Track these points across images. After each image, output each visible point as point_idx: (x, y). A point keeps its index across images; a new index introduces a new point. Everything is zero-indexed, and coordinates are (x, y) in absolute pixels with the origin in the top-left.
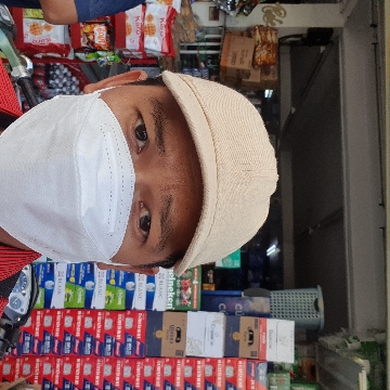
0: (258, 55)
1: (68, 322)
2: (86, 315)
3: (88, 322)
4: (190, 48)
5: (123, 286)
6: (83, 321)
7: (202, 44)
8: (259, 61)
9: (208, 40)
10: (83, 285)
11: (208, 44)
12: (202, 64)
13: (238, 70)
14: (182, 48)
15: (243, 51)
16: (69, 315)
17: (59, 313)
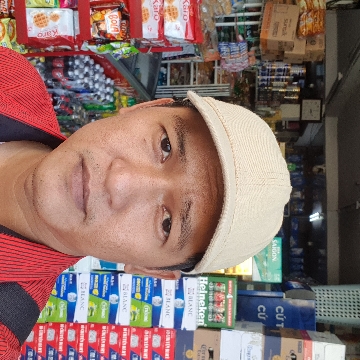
0: (302, 24)
1: (93, 337)
2: (110, 330)
3: (113, 338)
4: (228, 20)
5: (149, 301)
6: (107, 336)
7: (241, 14)
8: (304, 31)
9: (247, 10)
10: (107, 298)
11: (248, 14)
12: (241, 38)
13: (280, 43)
14: (218, 20)
15: (286, 21)
16: (93, 329)
17: (82, 327)
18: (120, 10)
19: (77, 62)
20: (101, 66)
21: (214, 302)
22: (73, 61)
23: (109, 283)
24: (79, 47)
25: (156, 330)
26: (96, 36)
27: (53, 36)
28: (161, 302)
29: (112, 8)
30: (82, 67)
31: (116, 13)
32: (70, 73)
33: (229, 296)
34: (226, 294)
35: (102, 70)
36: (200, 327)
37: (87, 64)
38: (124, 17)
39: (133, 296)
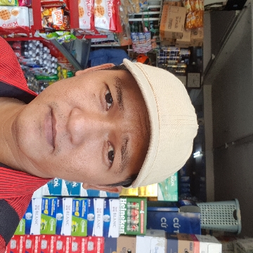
0: (188, 20)
1: (44, 245)
2: (57, 239)
3: (59, 245)
4: (137, 16)
5: (85, 217)
6: (55, 244)
7: (146, 13)
8: (189, 25)
9: (150, 10)
10: (54, 216)
12: (146, 29)
13: (174, 33)
14: (130, 17)
15: (177, 18)
16: (44, 239)
17: (37, 237)
18: (63, 8)
19: (31, 45)
20: (48, 48)
21: (131, 216)
22: (28, 44)
23: (56, 205)
24: (33, 35)
25: (90, 238)
26: (45, 26)
27: (14, 26)
28: (94, 218)
29: (57, 7)
30: (34, 48)
31: (60, 11)
32: (26, 53)
33: (142, 212)
34: (139, 210)
35: (49, 51)
36: (122, 235)
37: (38, 47)
38: (65, 13)
39: (73, 214)
